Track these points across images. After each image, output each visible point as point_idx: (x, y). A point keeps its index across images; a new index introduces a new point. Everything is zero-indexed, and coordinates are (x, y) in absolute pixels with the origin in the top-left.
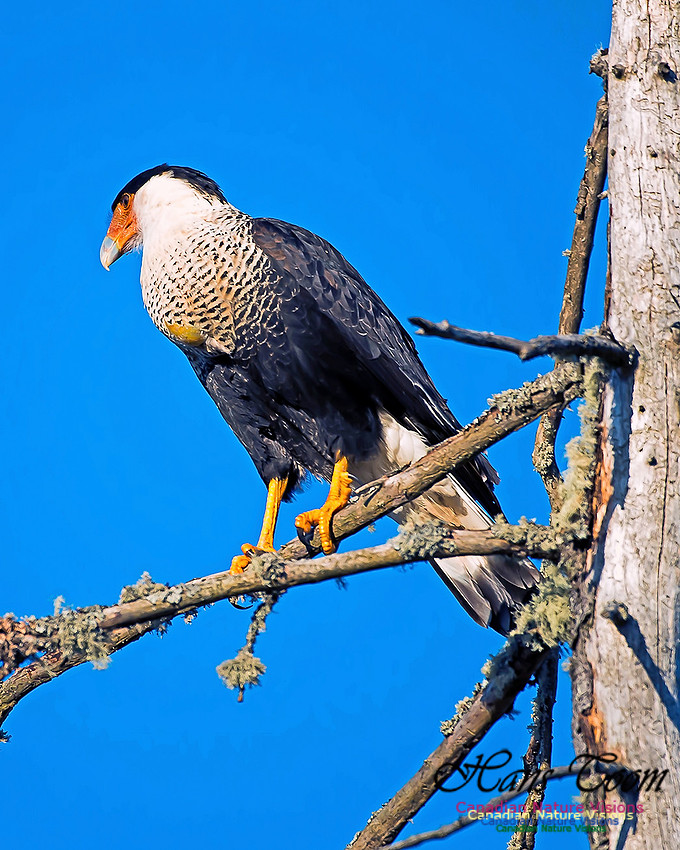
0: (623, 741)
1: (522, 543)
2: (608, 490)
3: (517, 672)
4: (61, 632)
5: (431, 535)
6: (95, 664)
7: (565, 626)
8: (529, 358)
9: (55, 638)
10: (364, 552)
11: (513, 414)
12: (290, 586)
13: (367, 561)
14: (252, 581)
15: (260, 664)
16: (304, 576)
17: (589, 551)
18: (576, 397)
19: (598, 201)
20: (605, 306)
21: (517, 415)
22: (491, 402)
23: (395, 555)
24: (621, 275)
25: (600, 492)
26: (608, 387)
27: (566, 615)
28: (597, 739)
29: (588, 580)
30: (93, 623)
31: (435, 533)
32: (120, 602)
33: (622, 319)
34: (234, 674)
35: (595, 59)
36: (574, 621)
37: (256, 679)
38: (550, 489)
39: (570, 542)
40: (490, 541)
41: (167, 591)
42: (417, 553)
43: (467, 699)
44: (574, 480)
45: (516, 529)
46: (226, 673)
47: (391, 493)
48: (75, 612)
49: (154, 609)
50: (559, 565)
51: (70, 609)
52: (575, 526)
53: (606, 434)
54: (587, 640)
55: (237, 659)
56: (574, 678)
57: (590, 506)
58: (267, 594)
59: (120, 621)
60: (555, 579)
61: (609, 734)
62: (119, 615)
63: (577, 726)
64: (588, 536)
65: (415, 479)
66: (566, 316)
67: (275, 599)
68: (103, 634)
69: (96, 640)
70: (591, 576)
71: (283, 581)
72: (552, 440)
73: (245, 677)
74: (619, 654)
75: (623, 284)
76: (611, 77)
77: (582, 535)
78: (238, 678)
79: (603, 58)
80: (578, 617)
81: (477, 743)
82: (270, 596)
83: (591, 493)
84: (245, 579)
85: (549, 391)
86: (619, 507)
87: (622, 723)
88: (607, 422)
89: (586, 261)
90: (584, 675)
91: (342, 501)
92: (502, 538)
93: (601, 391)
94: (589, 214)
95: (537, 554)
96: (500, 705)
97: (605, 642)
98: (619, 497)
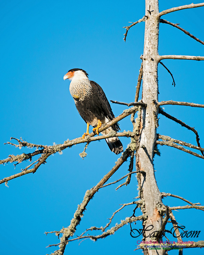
0: (144, 167)
1: (128, 135)
2: (142, 127)
3: (127, 154)
5: (114, 133)
6: (60, 153)
7: (135, 148)
8: (129, 106)
9: (54, 149)
10: (103, 136)
11: (127, 113)
12: (91, 141)
15: (86, 154)
16: (93, 140)
17: (139, 136)
18: (137, 111)
19: (141, 80)
20: (142, 97)
22: (124, 111)
23: (108, 137)
26: (142, 110)
27: (135, 146)
29: (138, 141)
30: (60, 147)
32: (64, 143)
33: (145, 99)
37: (85, 156)
38: (133, 124)
39: (136, 135)
40: (123, 134)
41: (71, 142)
42: (111, 136)
43: (119, 158)
44: (136, 125)
45: (127, 132)
46: (81, 155)
47: (108, 125)
49: (69, 145)
50: (134, 138)
51: (56, 145)
52: (137, 132)
53: (142, 117)
54: (138, 150)
55: (82, 153)
56: (136, 157)
57: (139, 129)
60: (133, 140)
61: (141, 166)
62: (64, 146)
63: (136, 164)
65: (112, 123)
66: (136, 97)
67: (89, 143)
68: (61, 149)
70: (139, 140)
72: (134, 116)
74: (143, 153)
75: (145, 93)
76: (143, 60)
77: (138, 134)
78: (83, 156)
79: (142, 57)
80: (137, 147)
81: (121, 165)
83: (139, 127)
84: (84, 140)
85: (133, 110)
87: (143, 164)
88: (142, 116)
89: (139, 88)
90: (138, 156)
92: (125, 134)
94: (140, 81)
95: (131, 136)
96: (124, 160)
97: (141, 151)
98: (144, 128)
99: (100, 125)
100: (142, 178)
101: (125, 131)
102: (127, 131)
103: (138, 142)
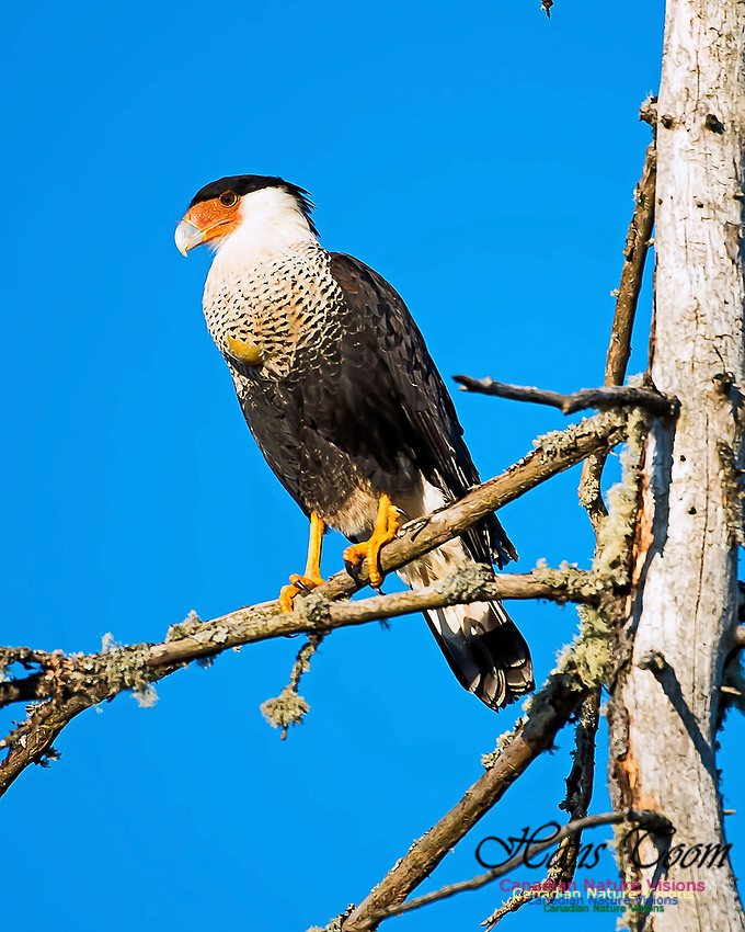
0: (657, 787)
1: (564, 587)
2: (647, 538)
3: (557, 710)
4: (108, 669)
5: (474, 579)
6: (142, 701)
7: (604, 669)
8: (571, 411)
9: (103, 675)
10: (407, 594)
11: (558, 456)
12: (335, 627)
13: (410, 603)
14: (298, 622)
15: (303, 703)
16: (348, 617)
17: (629, 597)
18: (620, 441)
19: (646, 248)
20: (649, 354)
21: (562, 456)
22: (536, 443)
23: (438, 599)
24: (665, 325)
25: (640, 539)
26: (650, 435)
27: (604, 658)
28: (632, 785)
29: (627, 627)
30: (140, 661)
31: (478, 577)
32: (167, 640)
33: (666, 368)
34: (278, 712)
35: (645, 106)
36: (613, 666)
37: (299, 718)
38: (595, 523)
39: (610, 587)
40: (531, 585)
41: (213, 631)
42: (459, 596)
43: (508, 733)
44: (613, 529)
45: (557, 574)
46: (270, 711)
47: (438, 529)
48: (123, 649)
49: (200, 647)
50: (599, 611)
51: (118, 646)
52: (615, 572)
53: (647, 481)
54: (624, 685)
55: (281, 697)
56: (611, 723)
57: (630, 553)
58: (312, 634)
59: (166, 659)
60: (594, 623)
61: (644, 780)
62: (165, 653)
63: (612, 771)
64: (627, 583)
65: (461, 516)
66: (613, 354)
67: (320, 639)
68: (150, 672)
69: (142, 677)
70: (630, 623)
71: (327, 622)
72: (598, 475)
73: (289, 716)
74: (655, 701)
75: (667, 333)
76: (660, 126)
77: (622, 582)
78: (282, 717)
79: (653, 106)
80: (615, 662)
81: (517, 777)
82: (315, 637)
83: (632, 540)
84: (290, 620)
85: (593, 436)
86: (658, 555)
87: (656, 770)
88: (649, 470)
89: (634, 301)
90: (621, 720)
91: (389, 535)
92: (543, 583)
93: (643, 438)
94: (637, 256)
95: (577, 598)
96: (540, 741)
97: (641, 689)
98: (658, 546)
99: (391, 530)
100: (648, 852)
101: (541, 563)
102: (554, 565)
103: (620, 631)
